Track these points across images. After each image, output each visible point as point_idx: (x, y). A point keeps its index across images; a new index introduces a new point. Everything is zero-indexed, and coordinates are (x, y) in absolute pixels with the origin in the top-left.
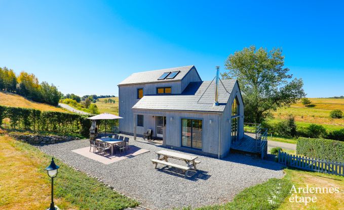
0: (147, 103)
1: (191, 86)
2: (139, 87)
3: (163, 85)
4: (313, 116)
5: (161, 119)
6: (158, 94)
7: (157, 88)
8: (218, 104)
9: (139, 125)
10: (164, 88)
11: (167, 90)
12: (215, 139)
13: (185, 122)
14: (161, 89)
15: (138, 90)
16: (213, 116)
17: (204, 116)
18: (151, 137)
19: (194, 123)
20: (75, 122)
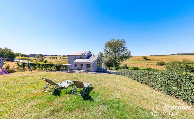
0: (77, 61)
1: (89, 57)
2: (75, 56)
3: (82, 56)
4: (147, 64)
5: (81, 65)
6: (80, 58)
7: (80, 57)
8: (93, 61)
9: (75, 66)
10: (82, 57)
11: (83, 58)
12: (92, 68)
13: (87, 65)
14: (81, 57)
15: (75, 57)
16: (93, 64)
17: (90, 64)
18: (79, 69)
19: (89, 65)
20: (53, 67)
